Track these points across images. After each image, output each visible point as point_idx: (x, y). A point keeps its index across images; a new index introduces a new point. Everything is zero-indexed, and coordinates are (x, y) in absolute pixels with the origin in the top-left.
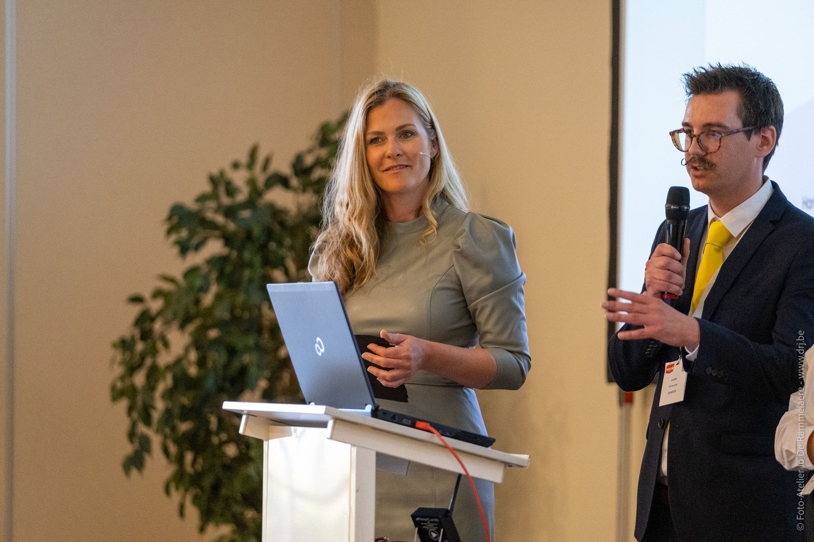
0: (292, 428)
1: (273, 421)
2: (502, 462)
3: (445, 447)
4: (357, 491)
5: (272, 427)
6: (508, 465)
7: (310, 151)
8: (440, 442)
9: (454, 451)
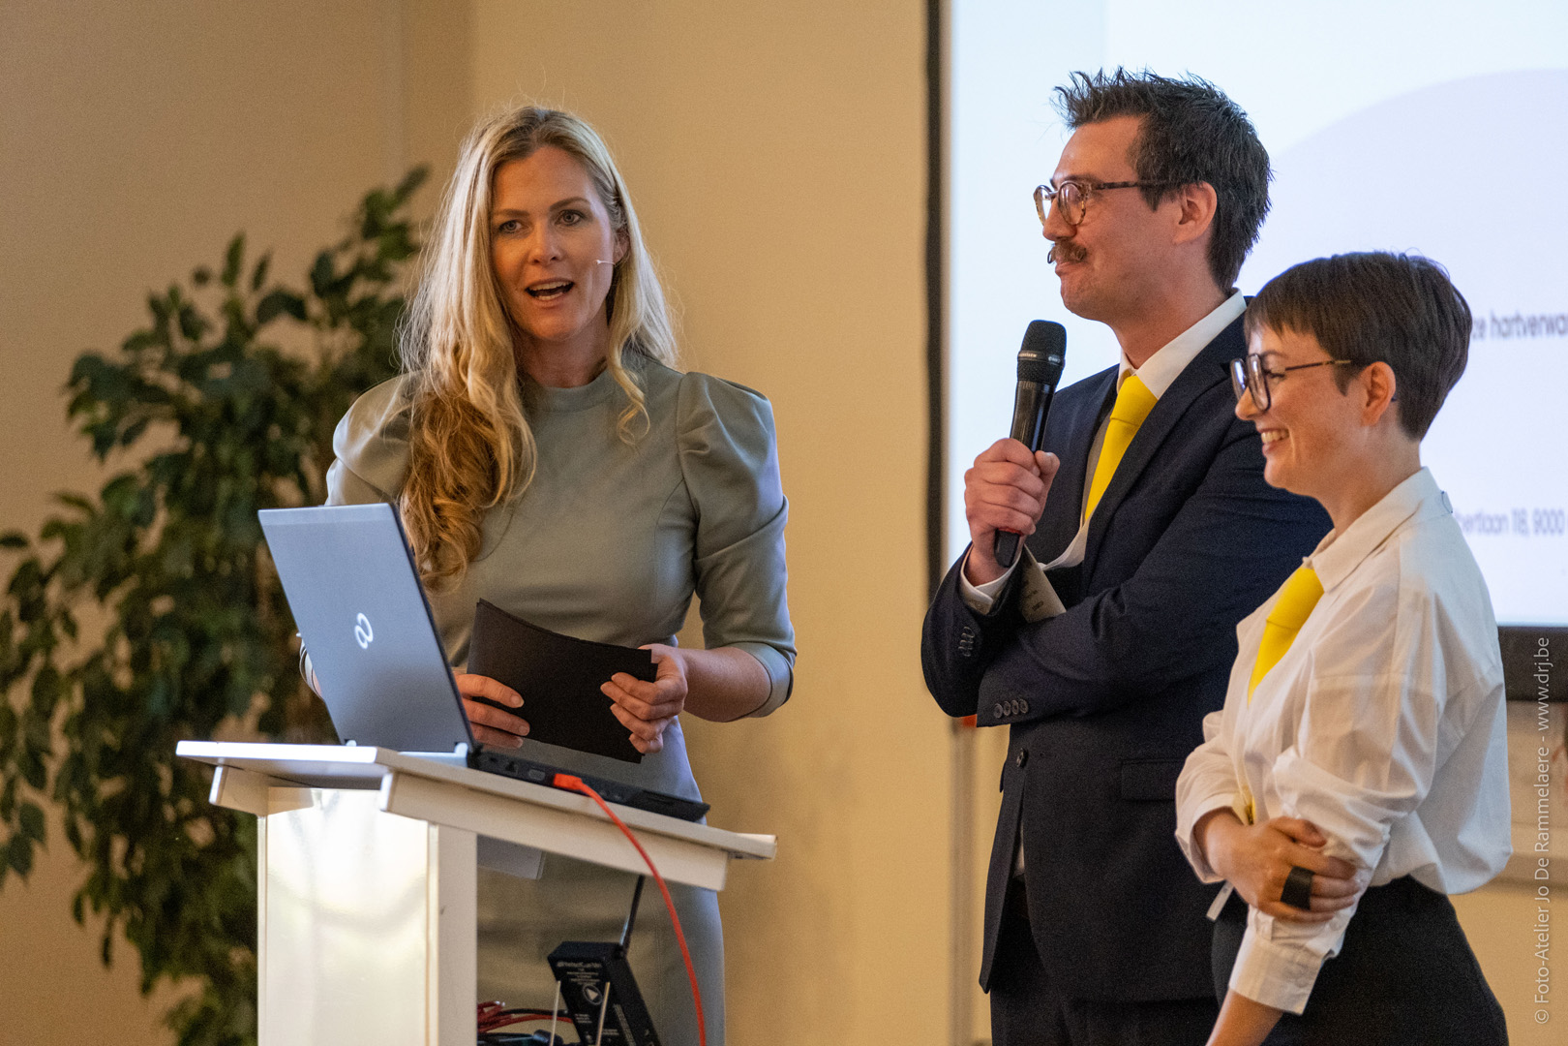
0: (314, 791)
1: (275, 777)
2: (723, 850)
3: (612, 822)
4: (442, 912)
5: (272, 790)
6: (733, 855)
7: (345, 246)
8: (601, 814)
9: (629, 831)
